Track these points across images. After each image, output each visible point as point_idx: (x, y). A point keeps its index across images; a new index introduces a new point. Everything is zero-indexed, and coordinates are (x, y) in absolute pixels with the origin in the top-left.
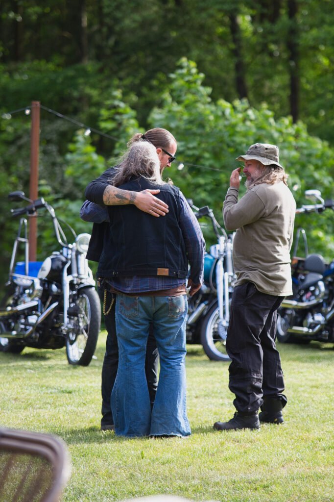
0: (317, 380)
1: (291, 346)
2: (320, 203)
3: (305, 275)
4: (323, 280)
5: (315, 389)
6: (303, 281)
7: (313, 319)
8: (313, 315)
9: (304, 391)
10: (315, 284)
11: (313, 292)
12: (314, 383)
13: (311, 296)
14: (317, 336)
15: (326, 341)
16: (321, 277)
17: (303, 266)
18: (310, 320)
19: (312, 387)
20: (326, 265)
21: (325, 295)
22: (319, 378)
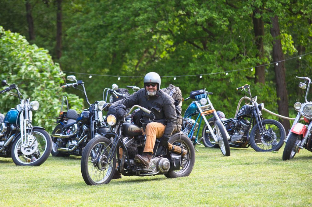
0: (73, 174)
1: (59, 158)
2: (75, 82)
3: (67, 120)
4: (76, 123)
5: (72, 178)
6: (66, 123)
7: (71, 143)
8: (71, 141)
9: (67, 180)
10: (73, 125)
11: (71, 129)
12: (72, 176)
13: (70, 131)
14: (73, 152)
15: (78, 155)
16: (75, 121)
17: (66, 116)
18: (70, 144)
19: (71, 177)
20: (78, 115)
21: (78, 131)
22: (75, 173)
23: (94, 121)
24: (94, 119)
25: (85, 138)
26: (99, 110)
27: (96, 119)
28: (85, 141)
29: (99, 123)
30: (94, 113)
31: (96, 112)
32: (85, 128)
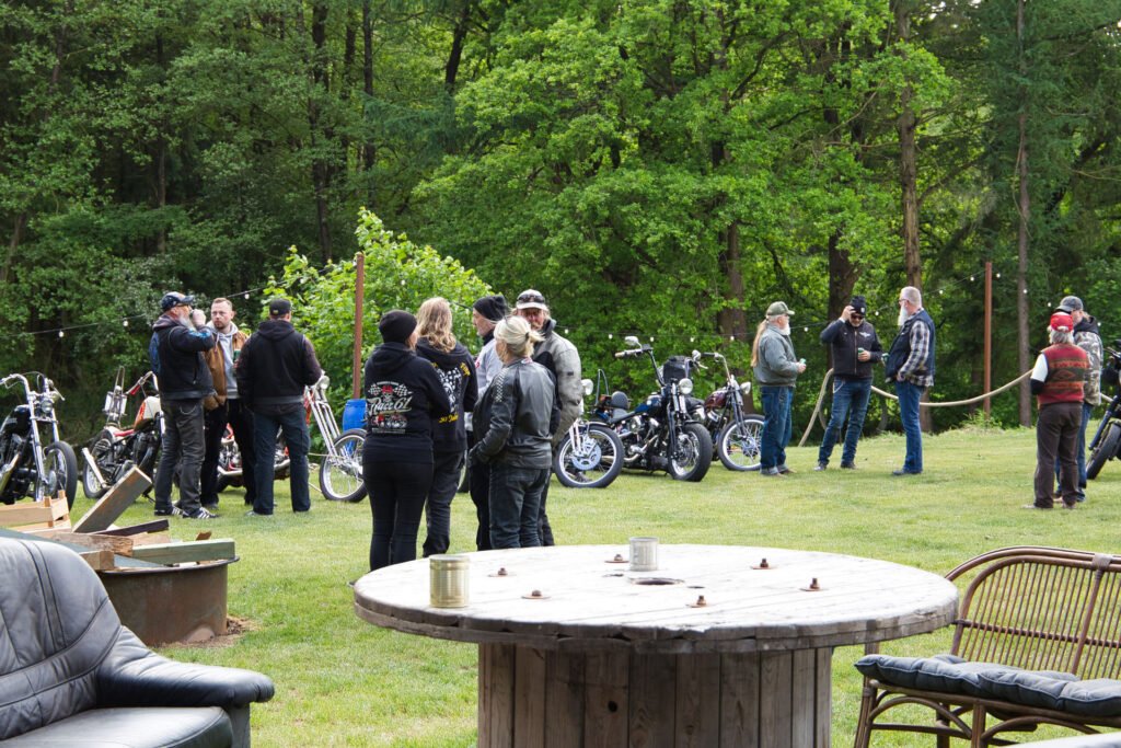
2: (638, 347)
15: (642, 469)
21: (641, 428)
23: (673, 413)
24: (672, 408)
25: (654, 441)
26: (681, 394)
27: (677, 409)
28: (655, 445)
29: (681, 415)
30: (672, 399)
31: (675, 398)
32: (654, 422)
